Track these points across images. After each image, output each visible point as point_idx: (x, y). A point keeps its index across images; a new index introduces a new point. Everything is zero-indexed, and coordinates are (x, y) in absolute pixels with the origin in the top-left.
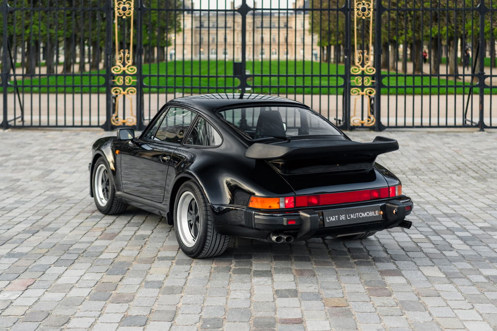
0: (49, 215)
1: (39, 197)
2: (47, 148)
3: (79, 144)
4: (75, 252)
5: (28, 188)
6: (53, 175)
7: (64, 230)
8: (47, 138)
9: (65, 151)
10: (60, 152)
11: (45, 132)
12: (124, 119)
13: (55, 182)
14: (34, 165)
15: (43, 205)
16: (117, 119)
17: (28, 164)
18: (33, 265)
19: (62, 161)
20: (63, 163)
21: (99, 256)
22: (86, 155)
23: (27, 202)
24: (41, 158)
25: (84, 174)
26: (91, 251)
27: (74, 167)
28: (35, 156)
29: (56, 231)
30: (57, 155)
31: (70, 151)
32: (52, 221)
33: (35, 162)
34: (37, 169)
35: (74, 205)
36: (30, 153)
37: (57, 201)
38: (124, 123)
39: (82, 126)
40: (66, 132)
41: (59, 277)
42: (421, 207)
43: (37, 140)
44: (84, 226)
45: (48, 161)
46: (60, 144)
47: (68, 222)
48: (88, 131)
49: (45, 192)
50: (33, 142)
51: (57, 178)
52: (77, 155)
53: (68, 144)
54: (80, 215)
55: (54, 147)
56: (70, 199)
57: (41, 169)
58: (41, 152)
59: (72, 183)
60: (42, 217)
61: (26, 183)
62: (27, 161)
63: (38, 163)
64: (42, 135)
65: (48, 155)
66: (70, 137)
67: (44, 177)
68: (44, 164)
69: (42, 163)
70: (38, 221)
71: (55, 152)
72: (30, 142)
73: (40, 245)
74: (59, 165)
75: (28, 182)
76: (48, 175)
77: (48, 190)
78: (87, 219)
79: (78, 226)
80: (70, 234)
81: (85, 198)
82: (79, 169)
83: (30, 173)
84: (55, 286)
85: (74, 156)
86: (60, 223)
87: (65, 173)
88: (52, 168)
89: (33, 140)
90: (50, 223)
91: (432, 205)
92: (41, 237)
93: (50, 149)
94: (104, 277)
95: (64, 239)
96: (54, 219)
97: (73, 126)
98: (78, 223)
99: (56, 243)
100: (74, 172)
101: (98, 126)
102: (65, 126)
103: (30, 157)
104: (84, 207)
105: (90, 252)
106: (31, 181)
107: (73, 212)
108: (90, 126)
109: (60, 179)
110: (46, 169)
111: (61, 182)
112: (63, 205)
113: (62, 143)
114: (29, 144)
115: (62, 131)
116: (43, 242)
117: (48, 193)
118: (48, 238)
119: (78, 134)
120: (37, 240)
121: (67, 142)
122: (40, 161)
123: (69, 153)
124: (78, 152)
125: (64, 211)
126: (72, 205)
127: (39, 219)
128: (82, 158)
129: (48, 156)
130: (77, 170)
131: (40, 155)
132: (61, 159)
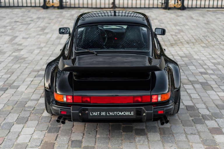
0: (14, 73)
1: (9, 58)
2: (13, 20)
3: (30, 18)
4: (28, 109)
5: (3, 50)
6: (17, 40)
7: (22, 88)
8: (14, 13)
9: (23, 23)
10: (20, 23)
11: (12, 10)
12: (53, 3)
13: (18, 45)
14: (7, 32)
15: (11, 65)
16: (49, 3)
17: (4, 32)
18: (3, 122)
19: (21, 30)
20: (22, 31)
21: (42, 113)
22: (34, 25)
23: (2, 62)
24: (10, 27)
25: (33, 39)
26: (38, 108)
27: (28, 34)
28: (7, 26)
29: (17, 88)
30: (19, 25)
31: (26, 23)
32: (16, 79)
33: (7, 31)
34: (8, 35)
35: (28, 64)
36: (4, 24)
37: (19, 61)
38: (53, 5)
39: (31, 6)
40: (23, 10)
41: (19, 136)
42: (216, 67)
43: (8, 15)
44: (33, 84)
45: (14, 29)
46: (20, 18)
47: (25, 80)
48: (35, 9)
49: (12, 53)
50: (6, 16)
51: (19, 41)
52: (30, 26)
53: (24, 18)
54: (31, 74)
55: (17, 20)
56: (26, 59)
57: (11, 36)
58: (10, 23)
59: (27, 46)
60: (10, 76)
61: (2, 46)
62: (3, 30)
63: (9, 31)
64: (11, 12)
65: (14, 25)
66: (26, 13)
67: (12, 41)
68: (12, 32)
69: (11, 31)
70: (8, 79)
71: (18, 24)
72: (5, 16)
73: (8, 102)
74: (20, 33)
75: (3, 45)
76: (14, 40)
77: (14, 52)
78: (35, 77)
79: (30, 84)
80: (26, 92)
81: (34, 58)
82: (31, 36)
83: (4, 39)
84: (16, 144)
85: (28, 27)
86: (20, 81)
87: (23, 38)
88: (16, 35)
89: (6, 15)
90: (14, 82)
91: (222, 65)
92: (9, 94)
93: (16, 22)
94: (46, 135)
95: (22, 97)
96: (16, 77)
97: (27, 6)
98: (30, 81)
99: (17, 100)
100: (28, 38)
101: (40, 7)
102: (23, 6)
103: (5, 27)
104: (34, 66)
105: (37, 110)
106: (5, 44)
107: (27, 71)
108: (35, 6)
109: (20, 43)
110: (13, 35)
111: (21, 45)
112: (22, 65)
113: (22, 17)
114: (5, 17)
115: (21, 9)
116: (10, 99)
117: (14, 54)
118: (13, 95)
119: (29, 11)
120: (7, 97)
121: (24, 16)
122: (10, 29)
123: (25, 24)
124: (30, 24)
125: (22, 70)
126: (27, 65)
127: (8, 77)
128: (32, 28)
129: (14, 27)
130: (29, 37)
131: (10, 26)
132: (21, 28)
